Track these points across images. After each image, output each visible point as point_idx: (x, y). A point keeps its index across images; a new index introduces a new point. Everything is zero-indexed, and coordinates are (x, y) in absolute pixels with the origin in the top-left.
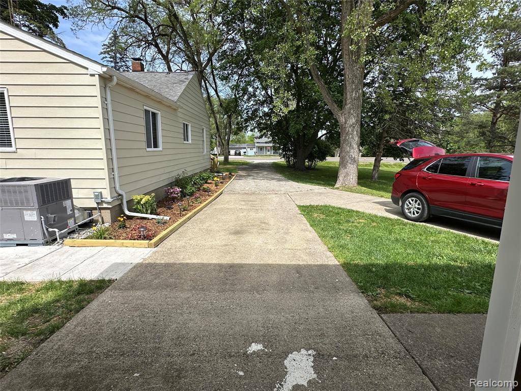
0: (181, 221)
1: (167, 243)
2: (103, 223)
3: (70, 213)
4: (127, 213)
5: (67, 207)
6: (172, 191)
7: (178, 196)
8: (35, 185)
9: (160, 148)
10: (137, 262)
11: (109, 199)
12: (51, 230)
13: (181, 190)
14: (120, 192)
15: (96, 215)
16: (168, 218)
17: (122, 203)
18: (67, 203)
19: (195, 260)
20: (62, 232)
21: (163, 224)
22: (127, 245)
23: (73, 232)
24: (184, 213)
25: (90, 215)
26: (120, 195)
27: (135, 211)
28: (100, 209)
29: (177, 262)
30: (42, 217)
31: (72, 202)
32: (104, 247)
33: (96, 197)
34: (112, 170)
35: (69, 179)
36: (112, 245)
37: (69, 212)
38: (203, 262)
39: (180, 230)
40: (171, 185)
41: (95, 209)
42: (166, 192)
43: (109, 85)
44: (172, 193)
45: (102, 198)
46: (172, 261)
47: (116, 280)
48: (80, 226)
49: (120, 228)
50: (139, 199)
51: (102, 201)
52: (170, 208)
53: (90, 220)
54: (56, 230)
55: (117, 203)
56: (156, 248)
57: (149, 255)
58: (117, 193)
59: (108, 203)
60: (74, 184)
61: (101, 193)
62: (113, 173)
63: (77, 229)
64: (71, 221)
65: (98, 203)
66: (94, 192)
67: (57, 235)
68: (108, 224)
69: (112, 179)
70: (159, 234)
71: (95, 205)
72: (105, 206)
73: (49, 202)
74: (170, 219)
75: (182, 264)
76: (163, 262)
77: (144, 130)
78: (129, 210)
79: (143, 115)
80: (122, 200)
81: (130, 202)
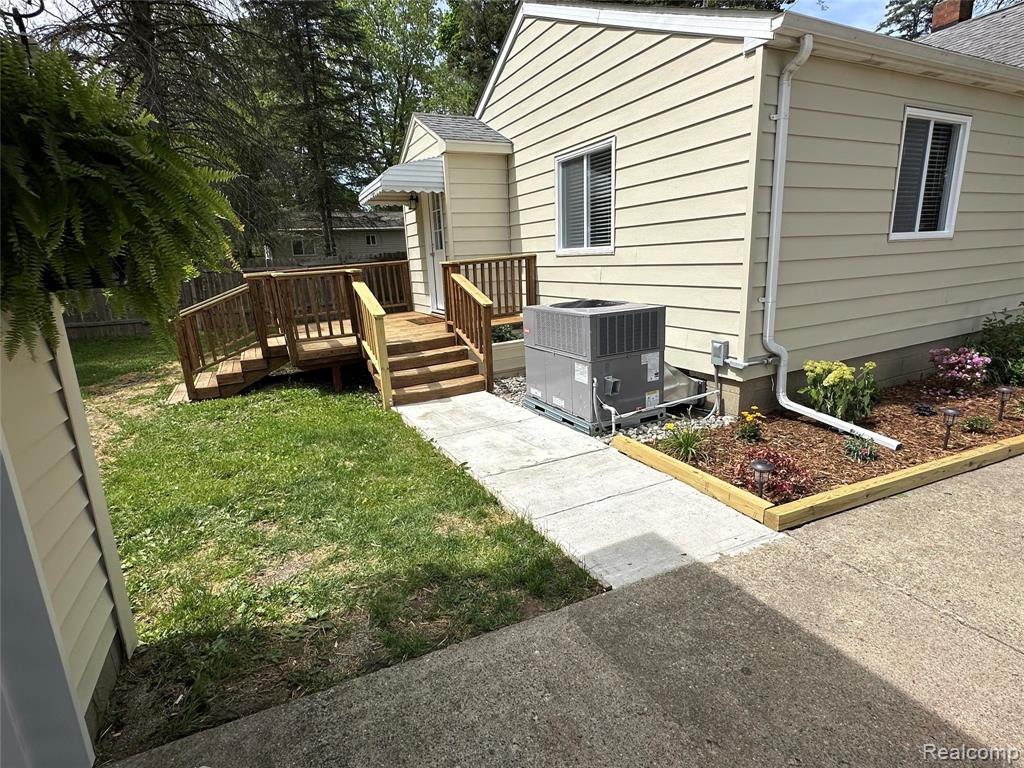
0: (933, 464)
1: (832, 530)
2: (722, 413)
3: (654, 379)
4: (785, 401)
5: (649, 366)
6: (953, 359)
7: (974, 379)
8: (592, 317)
9: (948, 232)
10: (698, 558)
11: (741, 363)
12: (606, 407)
13: (988, 360)
14: (774, 347)
15: (711, 392)
16: (893, 444)
17: (775, 376)
18: (650, 359)
19: (877, 659)
20: (622, 416)
21: (864, 460)
22: (716, 496)
23: (652, 419)
24: (967, 439)
25: (701, 389)
26: (773, 355)
27: (806, 401)
28: (722, 381)
29: (806, 626)
30: (595, 379)
31: (662, 356)
32: (670, 477)
33: (716, 353)
34: (761, 290)
35: (663, 309)
36: (686, 479)
37: (652, 377)
38: (907, 688)
39: (911, 497)
40: (962, 342)
41: (710, 378)
42: (933, 360)
43: (791, 66)
44: (952, 367)
45: (728, 358)
46: (792, 611)
47: (610, 589)
48: (670, 410)
49: (743, 437)
50: (819, 370)
51: (725, 363)
52: (923, 412)
53: (699, 400)
54: (613, 410)
55: (762, 373)
56: (782, 535)
57: (745, 550)
58: (766, 349)
59: (737, 370)
60: (671, 318)
61: (726, 345)
62: (763, 300)
63: (662, 415)
64: (653, 396)
65: (717, 367)
66: (713, 342)
67: (613, 420)
68: (729, 417)
69: (755, 315)
70: (829, 486)
71: (712, 371)
72: (731, 375)
73: (612, 351)
74: (899, 448)
75: (816, 645)
76: (763, 598)
77: (892, 181)
78: (793, 397)
79: (898, 135)
80: (776, 367)
81: (797, 377)
